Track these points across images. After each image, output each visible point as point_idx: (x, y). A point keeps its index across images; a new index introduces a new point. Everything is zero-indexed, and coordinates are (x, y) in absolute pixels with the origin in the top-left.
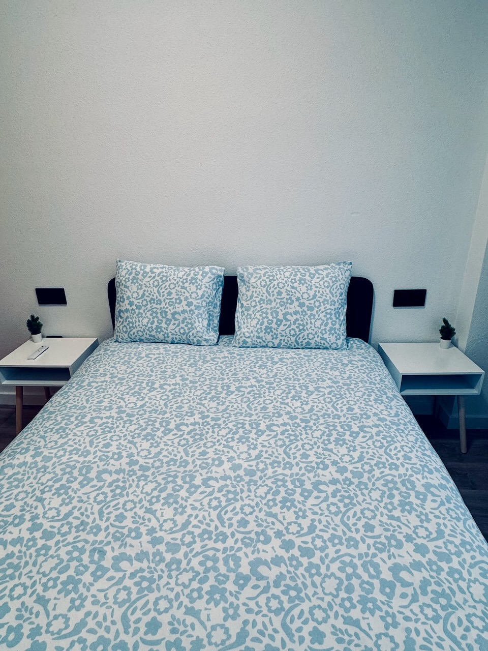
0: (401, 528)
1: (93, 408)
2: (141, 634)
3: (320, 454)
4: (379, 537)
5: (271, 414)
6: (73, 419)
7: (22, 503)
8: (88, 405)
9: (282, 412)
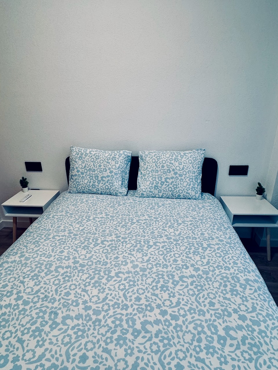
0: (231, 305)
1: (55, 230)
2: (76, 362)
3: (184, 260)
4: (217, 309)
5: (156, 236)
6: (43, 236)
7: (12, 284)
8: (52, 229)
9: (162, 235)
